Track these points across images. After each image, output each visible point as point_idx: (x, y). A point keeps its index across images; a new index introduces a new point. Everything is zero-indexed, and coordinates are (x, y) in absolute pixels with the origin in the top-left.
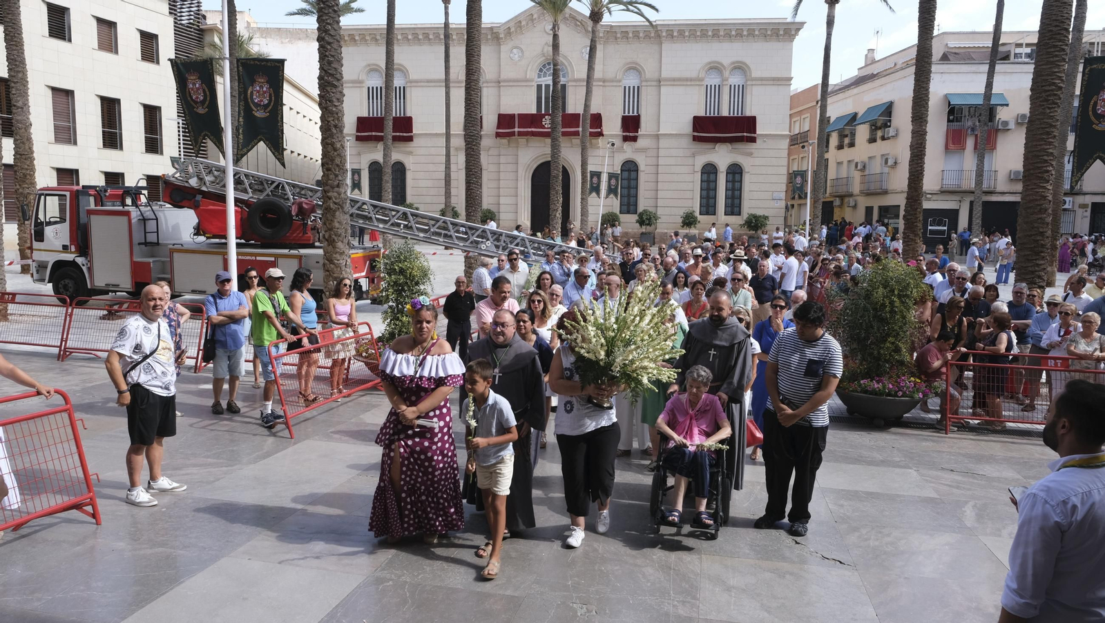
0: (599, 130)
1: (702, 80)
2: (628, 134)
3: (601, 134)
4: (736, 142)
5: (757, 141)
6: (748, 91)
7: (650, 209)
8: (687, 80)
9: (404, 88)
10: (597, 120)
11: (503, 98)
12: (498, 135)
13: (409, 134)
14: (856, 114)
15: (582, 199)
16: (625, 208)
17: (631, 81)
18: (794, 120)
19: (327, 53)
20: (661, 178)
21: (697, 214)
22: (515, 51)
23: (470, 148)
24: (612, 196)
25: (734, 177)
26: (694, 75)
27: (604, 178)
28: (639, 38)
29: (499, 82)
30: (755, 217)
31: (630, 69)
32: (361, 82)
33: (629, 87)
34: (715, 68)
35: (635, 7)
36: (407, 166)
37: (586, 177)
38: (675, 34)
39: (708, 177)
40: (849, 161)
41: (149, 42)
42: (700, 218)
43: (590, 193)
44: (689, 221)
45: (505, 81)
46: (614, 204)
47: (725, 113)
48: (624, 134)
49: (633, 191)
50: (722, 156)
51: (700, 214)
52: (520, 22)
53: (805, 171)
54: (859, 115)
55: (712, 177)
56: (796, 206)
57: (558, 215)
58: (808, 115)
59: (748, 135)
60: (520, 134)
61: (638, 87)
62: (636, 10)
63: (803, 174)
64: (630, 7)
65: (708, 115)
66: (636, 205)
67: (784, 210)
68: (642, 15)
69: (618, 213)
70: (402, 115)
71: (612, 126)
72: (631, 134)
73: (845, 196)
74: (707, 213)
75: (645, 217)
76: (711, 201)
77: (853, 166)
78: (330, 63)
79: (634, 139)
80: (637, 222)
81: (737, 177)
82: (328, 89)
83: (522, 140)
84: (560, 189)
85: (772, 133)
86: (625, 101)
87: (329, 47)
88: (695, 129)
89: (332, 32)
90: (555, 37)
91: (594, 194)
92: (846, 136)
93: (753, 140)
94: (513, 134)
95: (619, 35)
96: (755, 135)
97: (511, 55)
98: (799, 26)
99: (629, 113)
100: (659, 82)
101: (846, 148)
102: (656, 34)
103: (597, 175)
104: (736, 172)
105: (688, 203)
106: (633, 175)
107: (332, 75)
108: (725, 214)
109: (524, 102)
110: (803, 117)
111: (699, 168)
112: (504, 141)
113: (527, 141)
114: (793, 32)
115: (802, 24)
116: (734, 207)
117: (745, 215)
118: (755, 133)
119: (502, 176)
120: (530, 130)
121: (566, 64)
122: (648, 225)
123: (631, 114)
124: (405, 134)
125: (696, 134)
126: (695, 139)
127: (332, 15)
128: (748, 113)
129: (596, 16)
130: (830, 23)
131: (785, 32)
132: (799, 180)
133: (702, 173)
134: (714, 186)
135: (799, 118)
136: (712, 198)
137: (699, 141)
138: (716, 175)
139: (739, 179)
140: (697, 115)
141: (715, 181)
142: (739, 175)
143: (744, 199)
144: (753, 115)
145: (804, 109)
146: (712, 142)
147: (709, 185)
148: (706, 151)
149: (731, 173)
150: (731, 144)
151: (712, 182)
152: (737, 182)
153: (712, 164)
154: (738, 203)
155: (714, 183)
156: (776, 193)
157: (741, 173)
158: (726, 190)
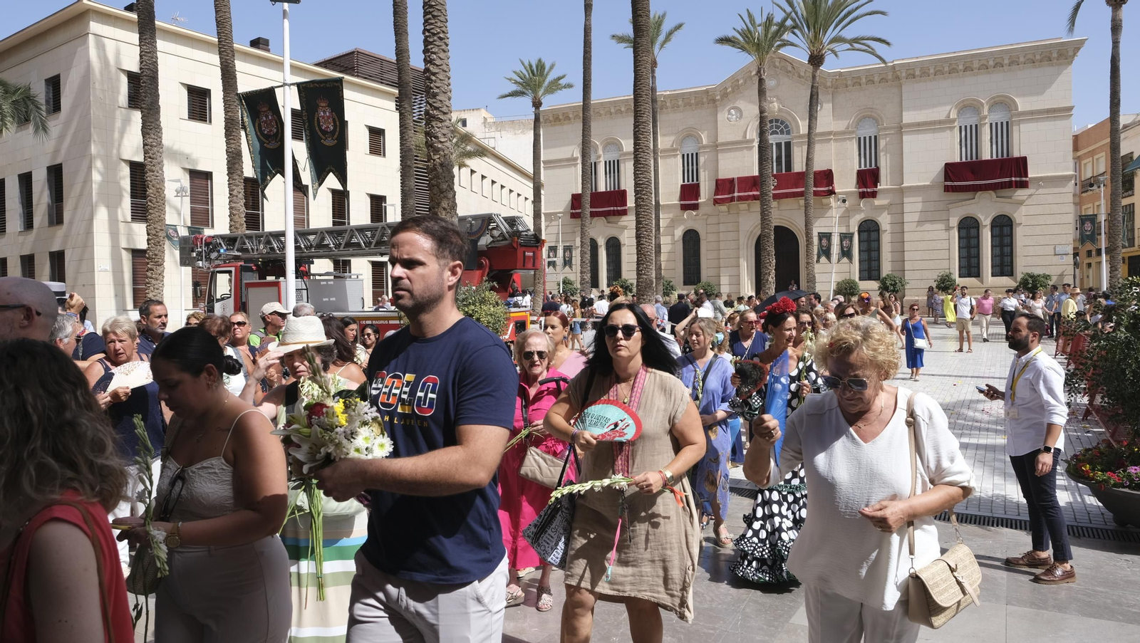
0: (831, 188)
1: (953, 121)
2: (865, 190)
3: (832, 192)
4: (1002, 188)
5: (1030, 185)
6: (1015, 128)
7: (896, 274)
8: (934, 123)
9: (618, 161)
10: (826, 177)
11: (721, 163)
12: (716, 202)
13: (624, 208)
15: (808, 263)
16: (866, 274)
17: (868, 131)
18: (1083, 162)
19: (432, 85)
20: (907, 237)
21: (956, 276)
22: (733, 111)
23: (640, 198)
24: (845, 260)
25: (1002, 231)
26: (942, 117)
27: (836, 240)
28: (873, 82)
29: (717, 147)
30: (1032, 276)
31: (864, 117)
32: (576, 159)
33: (865, 138)
34: (969, 106)
35: (863, 44)
36: (622, 242)
37: (812, 238)
38: (918, 73)
39: (968, 233)
41: (376, 135)
42: (960, 281)
43: (819, 257)
44: (945, 285)
45: (723, 144)
46: (853, 269)
47: (986, 155)
48: (861, 190)
49: (874, 254)
50: (985, 209)
51: (960, 277)
52: (738, 81)
53: (1096, 215)
55: (973, 232)
56: (1093, 265)
57: (770, 279)
58: (1104, 154)
59: (1018, 179)
60: (740, 198)
61: (875, 137)
62: (865, 48)
63: (1093, 219)
64: (856, 45)
65: (964, 160)
66: (879, 269)
67: (1072, 267)
68: (873, 53)
69: (857, 280)
70: (617, 189)
71: (845, 183)
72: (869, 190)
74: (969, 275)
75: (888, 283)
76: (974, 261)
78: (435, 96)
79: (874, 195)
80: (880, 288)
81: (1006, 230)
82: (433, 123)
83: (743, 206)
84: (772, 250)
85: (1049, 174)
86: (860, 155)
87: (433, 78)
88: (947, 178)
89: (438, 62)
90: (761, 81)
91: (823, 259)
93: (1024, 185)
94: (732, 199)
95: (849, 82)
96: (1027, 179)
97: (730, 116)
98: (1078, 46)
99: (865, 166)
100: (900, 129)
102: (895, 78)
103: (826, 237)
104: (1004, 227)
105: (945, 264)
106: (873, 235)
107: (437, 108)
108: (993, 276)
109: (745, 164)
110: (1096, 157)
111: (954, 222)
112: (723, 208)
113: (749, 205)
114: (1071, 53)
115: (1082, 42)
116: (1004, 265)
117: (1019, 276)
118: (1026, 176)
119: (722, 245)
120: (751, 193)
121: (790, 119)
122: (893, 291)
123: (868, 167)
124: (619, 208)
125: (949, 183)
126: (947, 189)
127: (437, 43)
128: (1016, 154)
129: (816, 60)
130: (1116, 28)
131: (1061, 55)
132: (1088, 226)
133: (959, 228)
134: (976, 242)
135: (1091, 159)
136: (975, 257)
137: (953, 191)
138: (978, 230)
139: (1009, 232)
140: (950, 161)
141: (978, 237)
142: (1009, 228)
143: (1016, 256)
144: (1023, 155)
145: (1097, 148)
146: (970, 191)
147: (969, 242)
148: (964, 203)
149: (997, 226)
150: (995, 193)
151: (973, 238)
152: (1007, 236)
153: (972, 217)
154: (1009, 261)
155: (976, 240)
156: (1060, 246)
157: (1012, 225)
158: (992, 246)
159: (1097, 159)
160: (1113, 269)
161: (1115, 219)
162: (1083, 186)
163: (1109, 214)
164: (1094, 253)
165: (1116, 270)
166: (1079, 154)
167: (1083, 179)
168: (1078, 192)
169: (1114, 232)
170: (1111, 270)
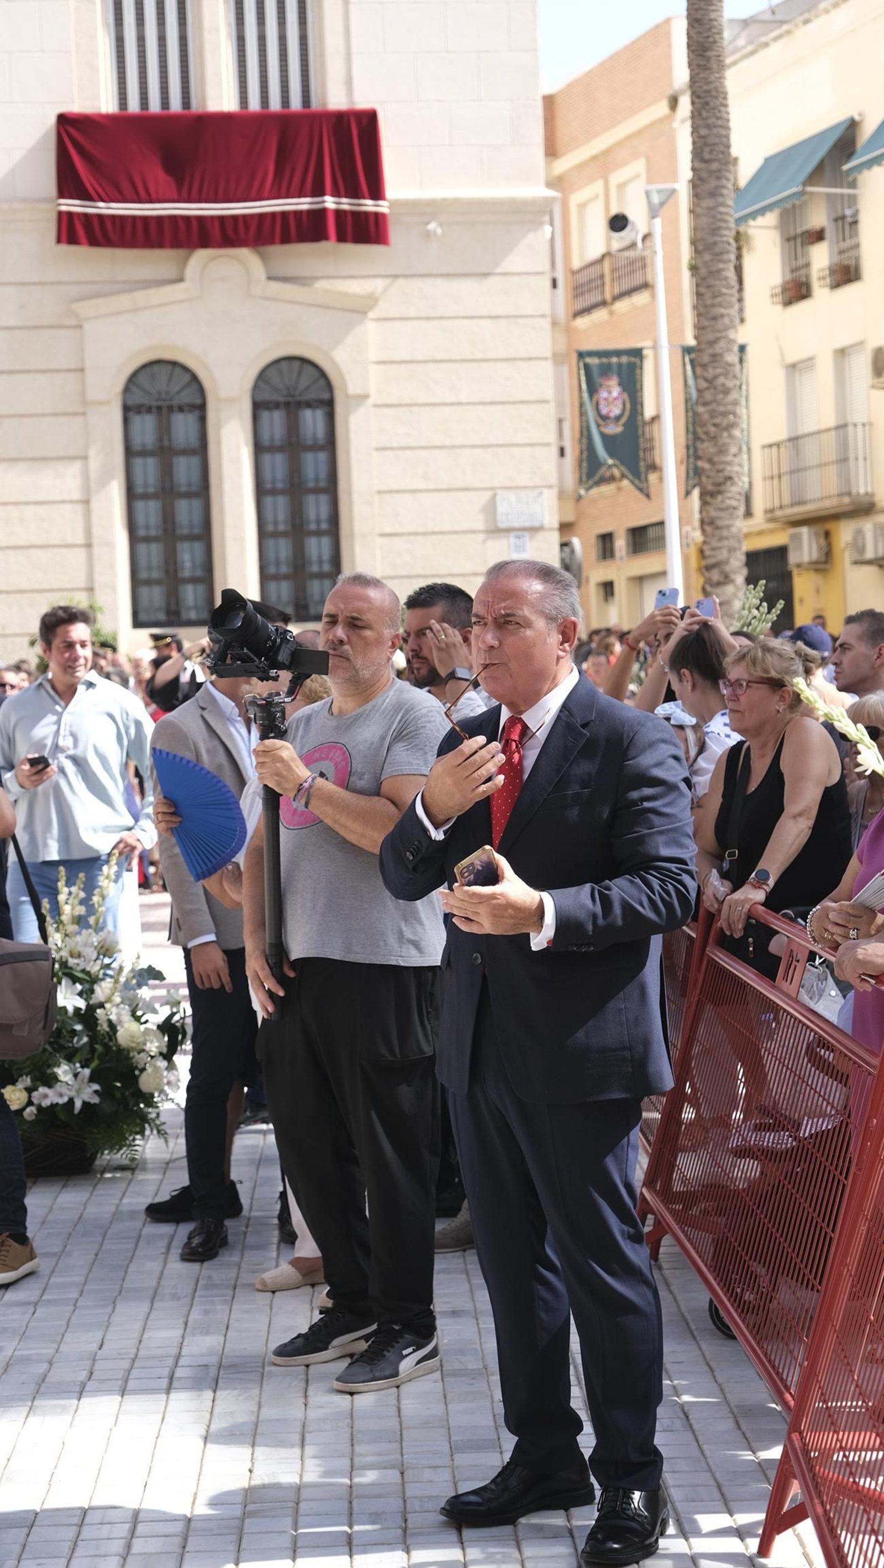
4: (286, 240)
5: (394, 232)
14: (852, 126)
18: (576, 198)
25: (293, 426)
39: (164, 430)
40: (842, 353)
53: (638, 351)
54: (868, 129)
55: (183, 426)
56: (621, 588)
58: (639, 166)
59: (346, 204)
63: (630, 372)
65: (133, 106)
73: (836, 517)
74: (174, 618)
76: (187, 553)
77: (862, 366)
81: (310, 423)
85: (461, 193)
88: (69, 181)
92: (819, 236)
93: (371, 230)
96: (382, 207)
101: (821, 292)
105: (71, 570)
110: (616, 178)
116: (307, 572)
118: (377, 192)
125: (75, 207)
128: (337, 98)
133: (126, 409)
134: (196, 476)
135: (598, 186)
136: (191, 538)
137: (94, 242)
138: (203, 419)
139: (321, 432)
140: (77, 107)
141: (201, 449)
142: (319, 414)
143: (352, 535)
144: (362, 103)
145: (619, 144)
146: (160, 245)
147: (167, 472)
148: (141, 296)
149: (277, 406)
150: (263, 257)
151: (185, 452)
152: (315, 448)
153: (174, 364)
154: (326, 554)
155: (195, 461)
156: (512, 496)
157: (329, 405)
158: (261, 491)
159: (622, 186)
160: (715, 576)
161: (715, 357)
162: (578, 291)
163: (687, 350)
164: (621, 543)
165: (726, 579)
166: (562, 165)
167: (576, 264)
168: (562, 312)
169: (713, 414)
170: (708, 581)
